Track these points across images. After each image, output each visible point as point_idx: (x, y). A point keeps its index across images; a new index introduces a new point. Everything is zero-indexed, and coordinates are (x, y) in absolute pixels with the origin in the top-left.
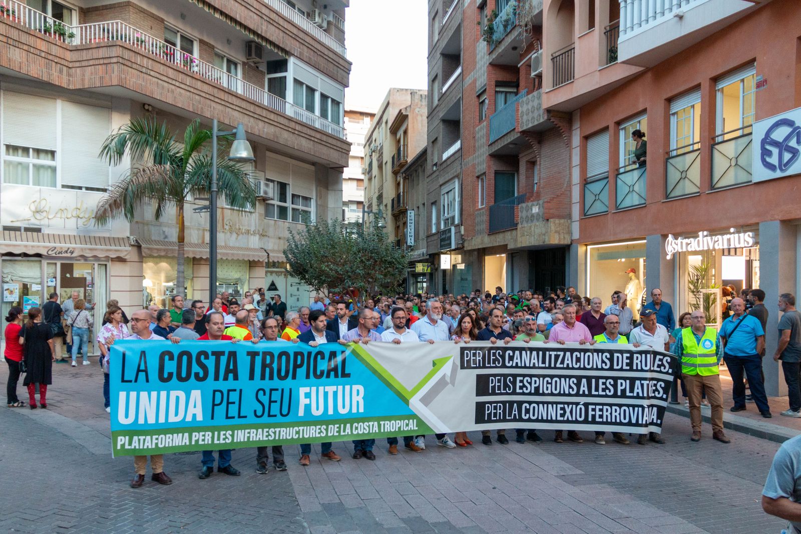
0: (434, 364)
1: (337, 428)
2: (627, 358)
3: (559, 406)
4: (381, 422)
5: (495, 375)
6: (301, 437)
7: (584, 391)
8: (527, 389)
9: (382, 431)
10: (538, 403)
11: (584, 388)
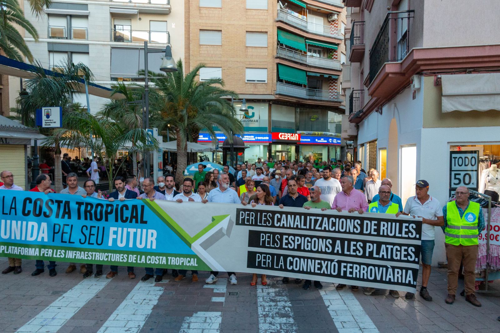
0: (213, 219)
1: (135, 257)
2: (375, 225)
3: (317, 261)
4: (168, 258)
5: (265, 233)
6: (109, 260)
7: (338, 251)
8: (291, 246)
9: (169, 263)
10: (300, 257)
11: (338, 248)
